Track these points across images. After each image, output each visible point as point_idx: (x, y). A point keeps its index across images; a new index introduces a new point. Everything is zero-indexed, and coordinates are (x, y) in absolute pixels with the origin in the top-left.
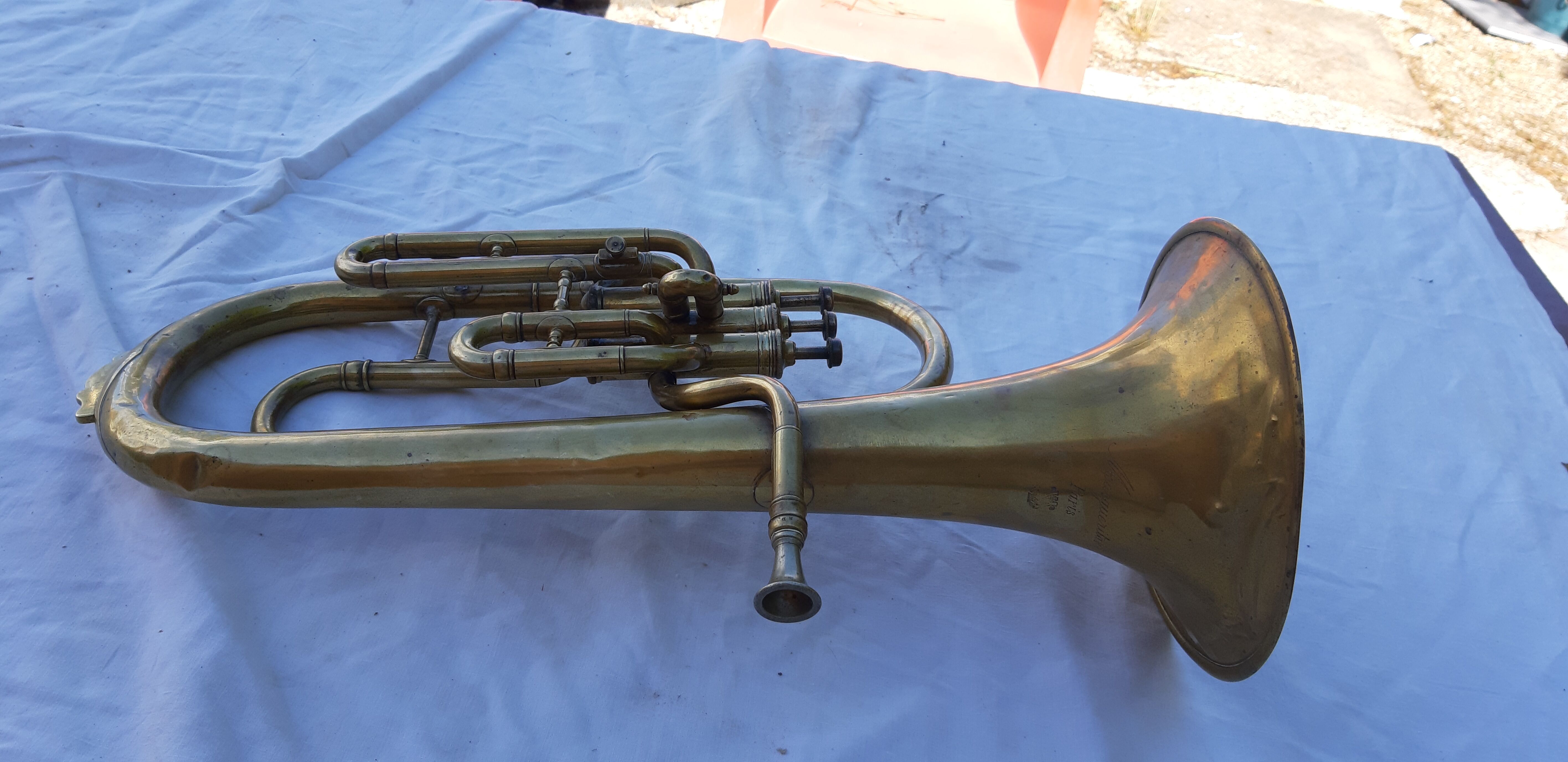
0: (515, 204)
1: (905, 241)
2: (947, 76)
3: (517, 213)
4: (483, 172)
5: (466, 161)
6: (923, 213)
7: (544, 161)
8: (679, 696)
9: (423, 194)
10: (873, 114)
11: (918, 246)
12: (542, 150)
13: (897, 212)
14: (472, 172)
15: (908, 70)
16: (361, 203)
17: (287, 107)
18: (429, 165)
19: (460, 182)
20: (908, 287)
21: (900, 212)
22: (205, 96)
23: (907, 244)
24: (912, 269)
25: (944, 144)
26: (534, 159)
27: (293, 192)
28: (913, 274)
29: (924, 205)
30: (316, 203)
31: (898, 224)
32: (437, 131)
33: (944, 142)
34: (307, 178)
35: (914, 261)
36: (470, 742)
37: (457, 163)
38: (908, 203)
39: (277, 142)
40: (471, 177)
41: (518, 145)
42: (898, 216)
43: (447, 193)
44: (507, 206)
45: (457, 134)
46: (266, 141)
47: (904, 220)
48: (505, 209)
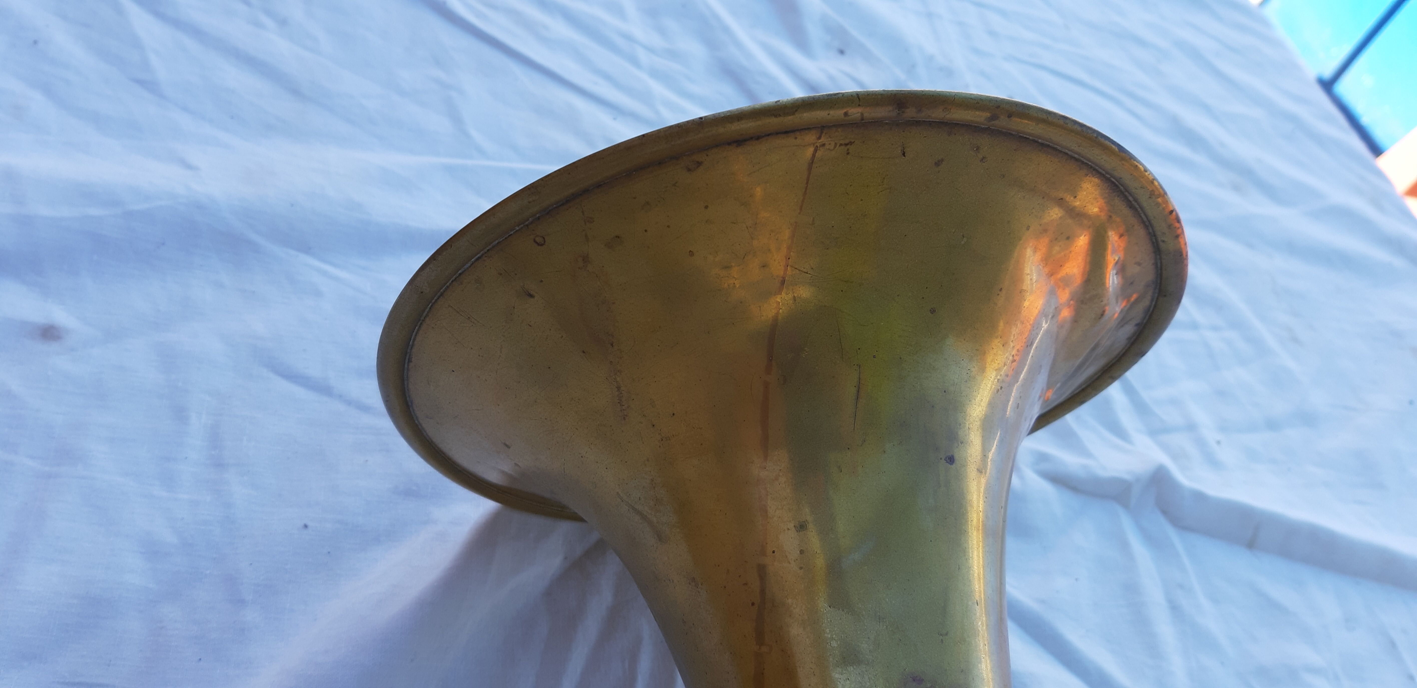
16: (1175, 608)
17: (1272, 425)
22: (1215, 328)
27: (1126, 506)
30: (1124, 546)
34: (1165, 513)
39: (1201, 443)
46: (1191, 427)
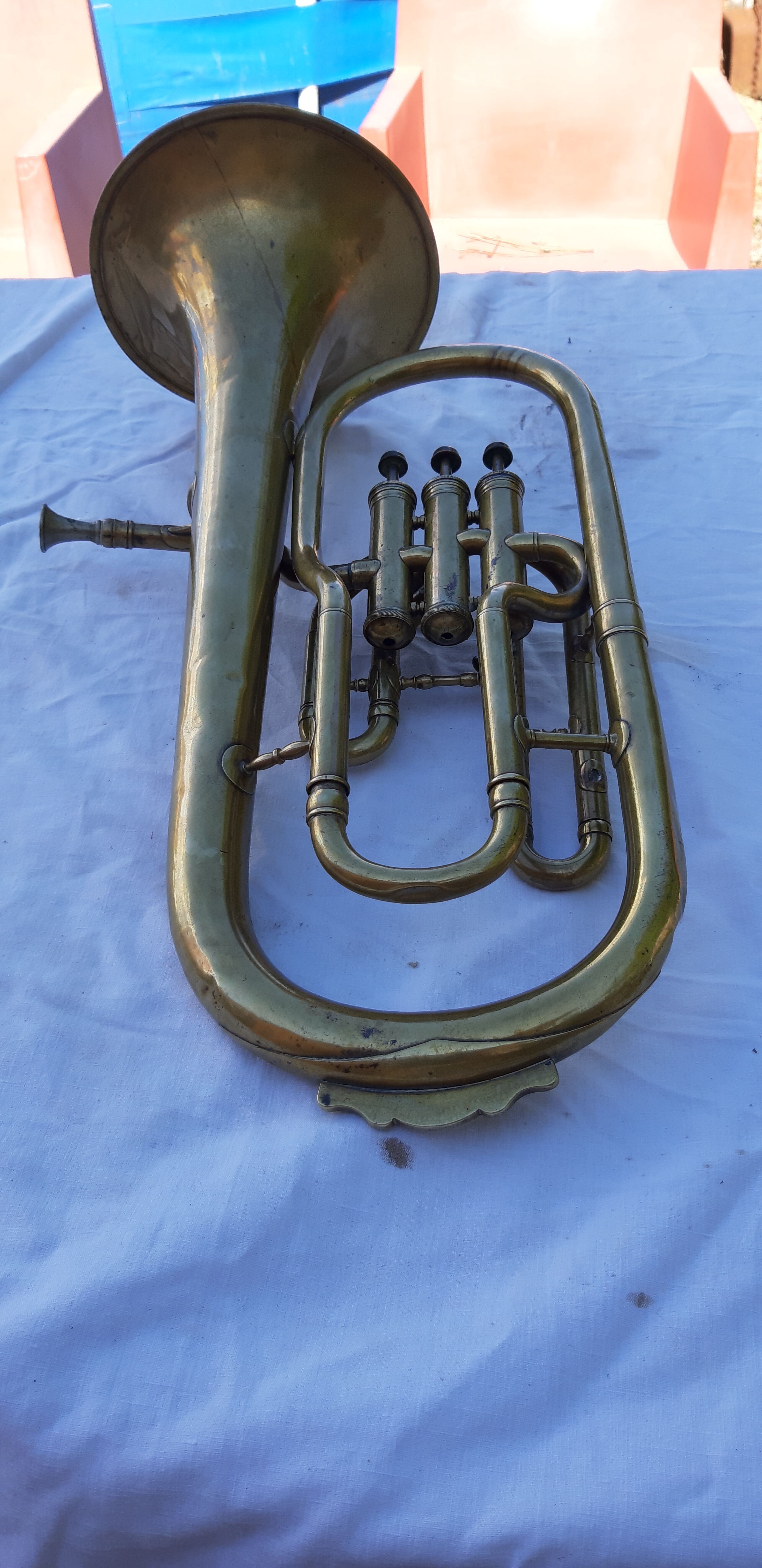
0: (108, 470)
1: (530, 444)
2: (570, 274)
3: (111, 478)
4: (74, 443)
5: (56, 435)
6: (548, 414)
7: (137, 423)
8: (301, 924)
9: (13, 473)
10: (489, 324)
11: (545, 447)
12: (134, 412)
13: (520, 417)
14: (63, 445)
15: (526, 275)
18: (18, 444)
19: (50, 456)
20: (535, 490)
21: (524, 417)
23: (532, 447)
24: (539, 472)
25: (570, 342)
26: (126, 423)
28: (541, 476)
29: (550, 405)
31: (522, 429)
32: (25, 410)
33: (569, 339)
35: (541, 463)
36: (83, 993)
37: (48, 438)
38: (531, 407)
40: (63, 449)
41: (110, 412)
42: (522, 421)
43: (37, 468)
44: (102, 472)
45: (46, 410)
47: (528, 424)
48: (99, 476)
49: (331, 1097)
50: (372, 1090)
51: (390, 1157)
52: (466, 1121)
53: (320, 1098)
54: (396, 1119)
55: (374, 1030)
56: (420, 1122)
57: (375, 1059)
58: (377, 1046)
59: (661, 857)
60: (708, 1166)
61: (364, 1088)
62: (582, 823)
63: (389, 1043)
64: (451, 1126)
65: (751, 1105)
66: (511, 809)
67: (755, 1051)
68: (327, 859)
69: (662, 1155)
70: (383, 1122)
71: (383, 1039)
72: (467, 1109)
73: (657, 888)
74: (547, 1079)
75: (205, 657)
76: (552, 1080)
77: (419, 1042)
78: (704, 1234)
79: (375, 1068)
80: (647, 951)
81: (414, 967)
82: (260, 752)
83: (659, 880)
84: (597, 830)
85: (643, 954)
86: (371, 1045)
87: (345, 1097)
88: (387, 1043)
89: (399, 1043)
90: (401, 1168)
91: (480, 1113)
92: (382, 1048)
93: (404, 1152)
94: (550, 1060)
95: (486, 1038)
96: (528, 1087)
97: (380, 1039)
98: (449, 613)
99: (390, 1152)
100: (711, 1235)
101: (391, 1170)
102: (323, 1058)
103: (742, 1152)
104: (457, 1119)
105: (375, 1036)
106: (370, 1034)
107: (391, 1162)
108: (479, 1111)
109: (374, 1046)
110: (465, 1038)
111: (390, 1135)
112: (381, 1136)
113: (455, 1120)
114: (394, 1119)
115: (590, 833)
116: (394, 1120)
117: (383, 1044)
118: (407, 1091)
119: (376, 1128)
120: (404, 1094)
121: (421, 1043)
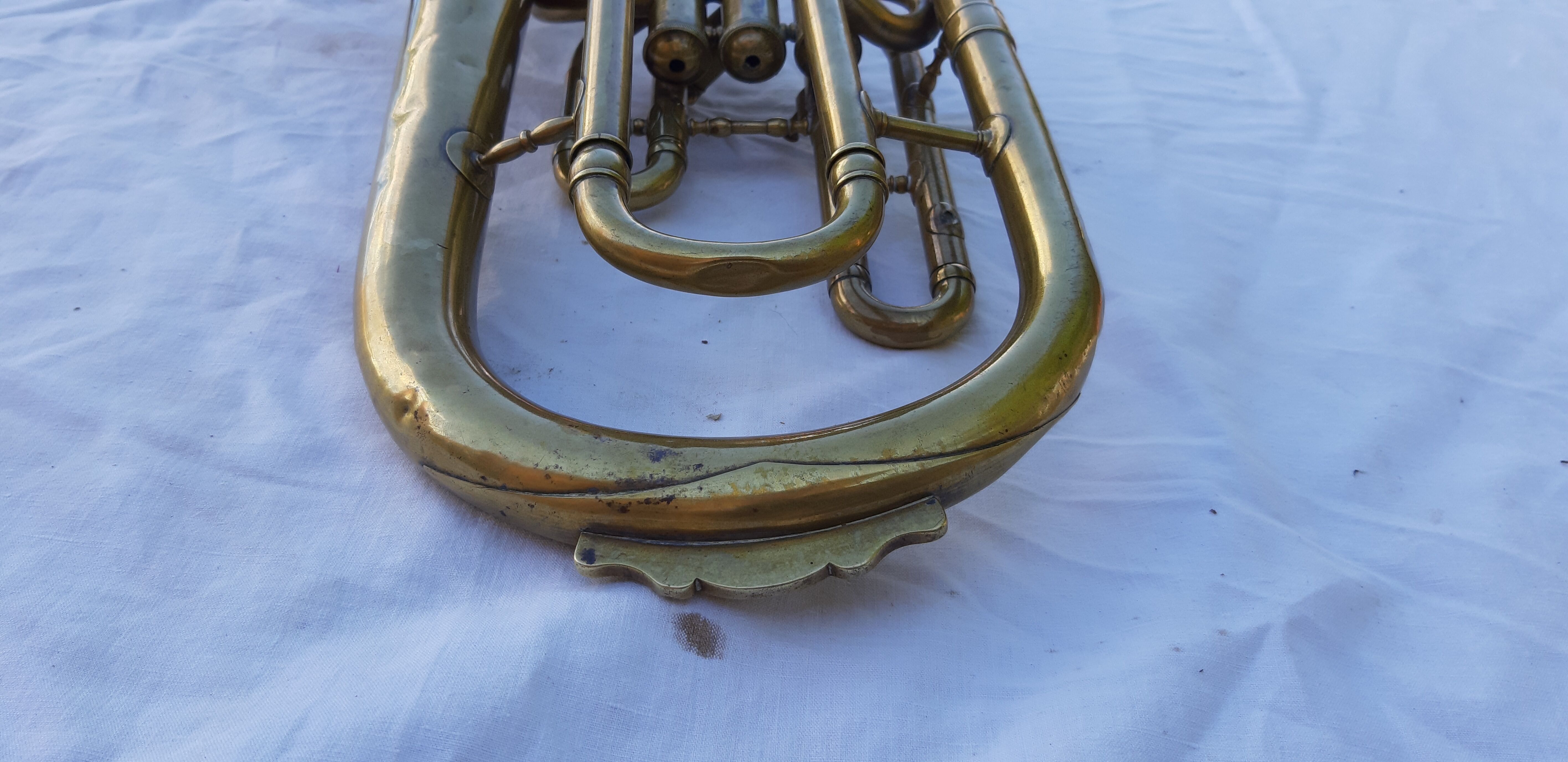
36: (212, 436)
49: (597, 553)
50: (663, 543)
51: (689, 640)
52: (808, 581)
53: (579, 554)
54: (699, 580)
55: (667, 452)
56: (738, 582)
57: (668, 492)
58: (672, 472)
59: (1072, 248)
60: (1177, 649)
61: (649, 541)
62: (935, 269)
63: (691, 468)
64: (785, 589)
65: (1223, 575)
66: (863, 182)
67: (1214, 512)
68: (600, 236)
69: (1101, 642)
70: (680, 584)
71: (682, 463)
72: (812, 563)
73: (1071, 282)
74: (931, 523)
75: (435, 37)
76: (937, 524)
77: (738, 466)
78: (1187, 743)
79: (668, 503)
80: (1066, 355)
81: (716, 420)
82: (506, 134)
83: (1073, 274)
84: (956, 275)
85: (1060, 358)
86: (664, 470)
87: (619, 553)
88: (689, 469)
89: (706, 467)
90: (706, 657)
91: (831, 571)
92: (680, 476)
93: (710, 635)
94: (933, 497)
95: (840, 460)
96: (903, 533)
97: (677, 462)
98: (757, 29)
99: (688, 634)
100: (1197, 745)
101: (691, 658)
102: (587, 493)
103: (1222, 632)
104: (796, 577)
105: (670, 459)
106: (661, 457)
107: (690, 649)
108: (830, 568)
109: (668, 474)
110: (808, 460)
111: (688, 610)
112: (675, 610)
113: (793, 578)
114: (697, 579)
115: (947, 278)
116: (697, 582)
117: (682, 470)
118: (716, 543)
119: (669, 598)
120: (711, 547)
121: (740, 467)
